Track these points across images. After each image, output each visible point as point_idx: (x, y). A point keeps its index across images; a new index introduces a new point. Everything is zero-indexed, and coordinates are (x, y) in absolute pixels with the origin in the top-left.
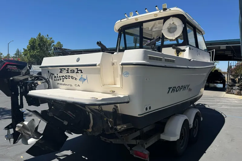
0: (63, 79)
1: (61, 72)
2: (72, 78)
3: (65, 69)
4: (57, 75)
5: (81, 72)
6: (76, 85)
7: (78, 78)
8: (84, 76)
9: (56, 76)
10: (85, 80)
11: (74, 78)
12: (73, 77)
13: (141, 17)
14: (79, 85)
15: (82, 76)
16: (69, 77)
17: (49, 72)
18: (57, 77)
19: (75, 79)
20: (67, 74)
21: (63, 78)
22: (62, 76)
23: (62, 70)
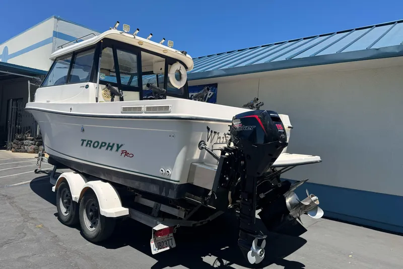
4: (224, 134)
13: (147, 43)
17: (208, 129)
18: (223, 137)
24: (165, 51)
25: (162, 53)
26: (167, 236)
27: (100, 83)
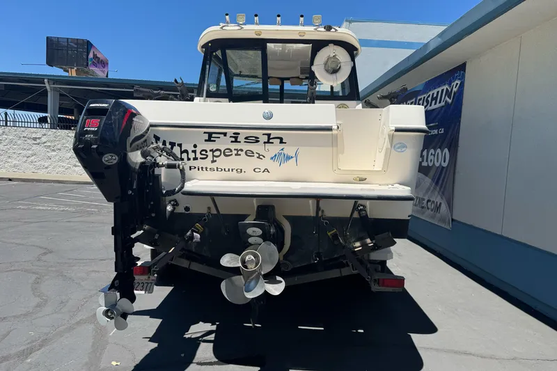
0: (214, 156)
1: (209, 140)
2: (249, 154)
3: (225, 134)
4: (195, 146)
5: (281, 142)
6: (256, 170)
7: (268, 155)
8: (289, 150)
9: (190, 149)
10: (289, 158)
11: (256, 155)
12: (253, 153)
14: (266, 170)
15: (282, 150)
16: (240, 152)
18: (194, 152)
19: (258, 157)
20: (234, 146)
21: (217, 153)
22: (210, 151)
23: (214, 135)
24: (300, 33)
25: (298, 37)
26: (146, 277)
27: (207, 97)
